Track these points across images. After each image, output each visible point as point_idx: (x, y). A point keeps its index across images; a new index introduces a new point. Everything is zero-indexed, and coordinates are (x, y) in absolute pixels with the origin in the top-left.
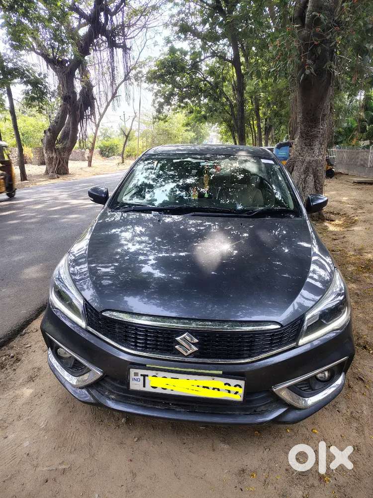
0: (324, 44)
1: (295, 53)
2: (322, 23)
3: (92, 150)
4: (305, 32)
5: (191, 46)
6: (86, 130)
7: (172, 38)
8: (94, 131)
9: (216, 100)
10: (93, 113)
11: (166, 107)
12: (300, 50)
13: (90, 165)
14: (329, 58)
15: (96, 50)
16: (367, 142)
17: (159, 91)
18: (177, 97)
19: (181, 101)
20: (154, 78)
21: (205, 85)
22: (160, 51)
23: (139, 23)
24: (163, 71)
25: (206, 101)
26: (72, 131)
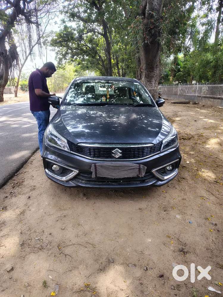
0: (156, 28)
1: (141, 32)
2: (154, 17)
3: (17, 87)
4: (145, 21)
5: (78, 25)
6: (14, 74)
7: (66, 20)
8: (18, 75)
9: (93, 57)
10: (17, 64)
11: (64, 61)
12: (144, 31)
13: (16, 96)
14: (158, 36)
15: (19, 25)
16: (177, 82)
17: (59, 51)
18: (70, 55)
19: (73, 57)
20: (55, 43)
21: (86, 48)
22: (59, 27)
23: (44, 9)
24: (61, 39)
25: (87, 57)
26: (5, 74)
